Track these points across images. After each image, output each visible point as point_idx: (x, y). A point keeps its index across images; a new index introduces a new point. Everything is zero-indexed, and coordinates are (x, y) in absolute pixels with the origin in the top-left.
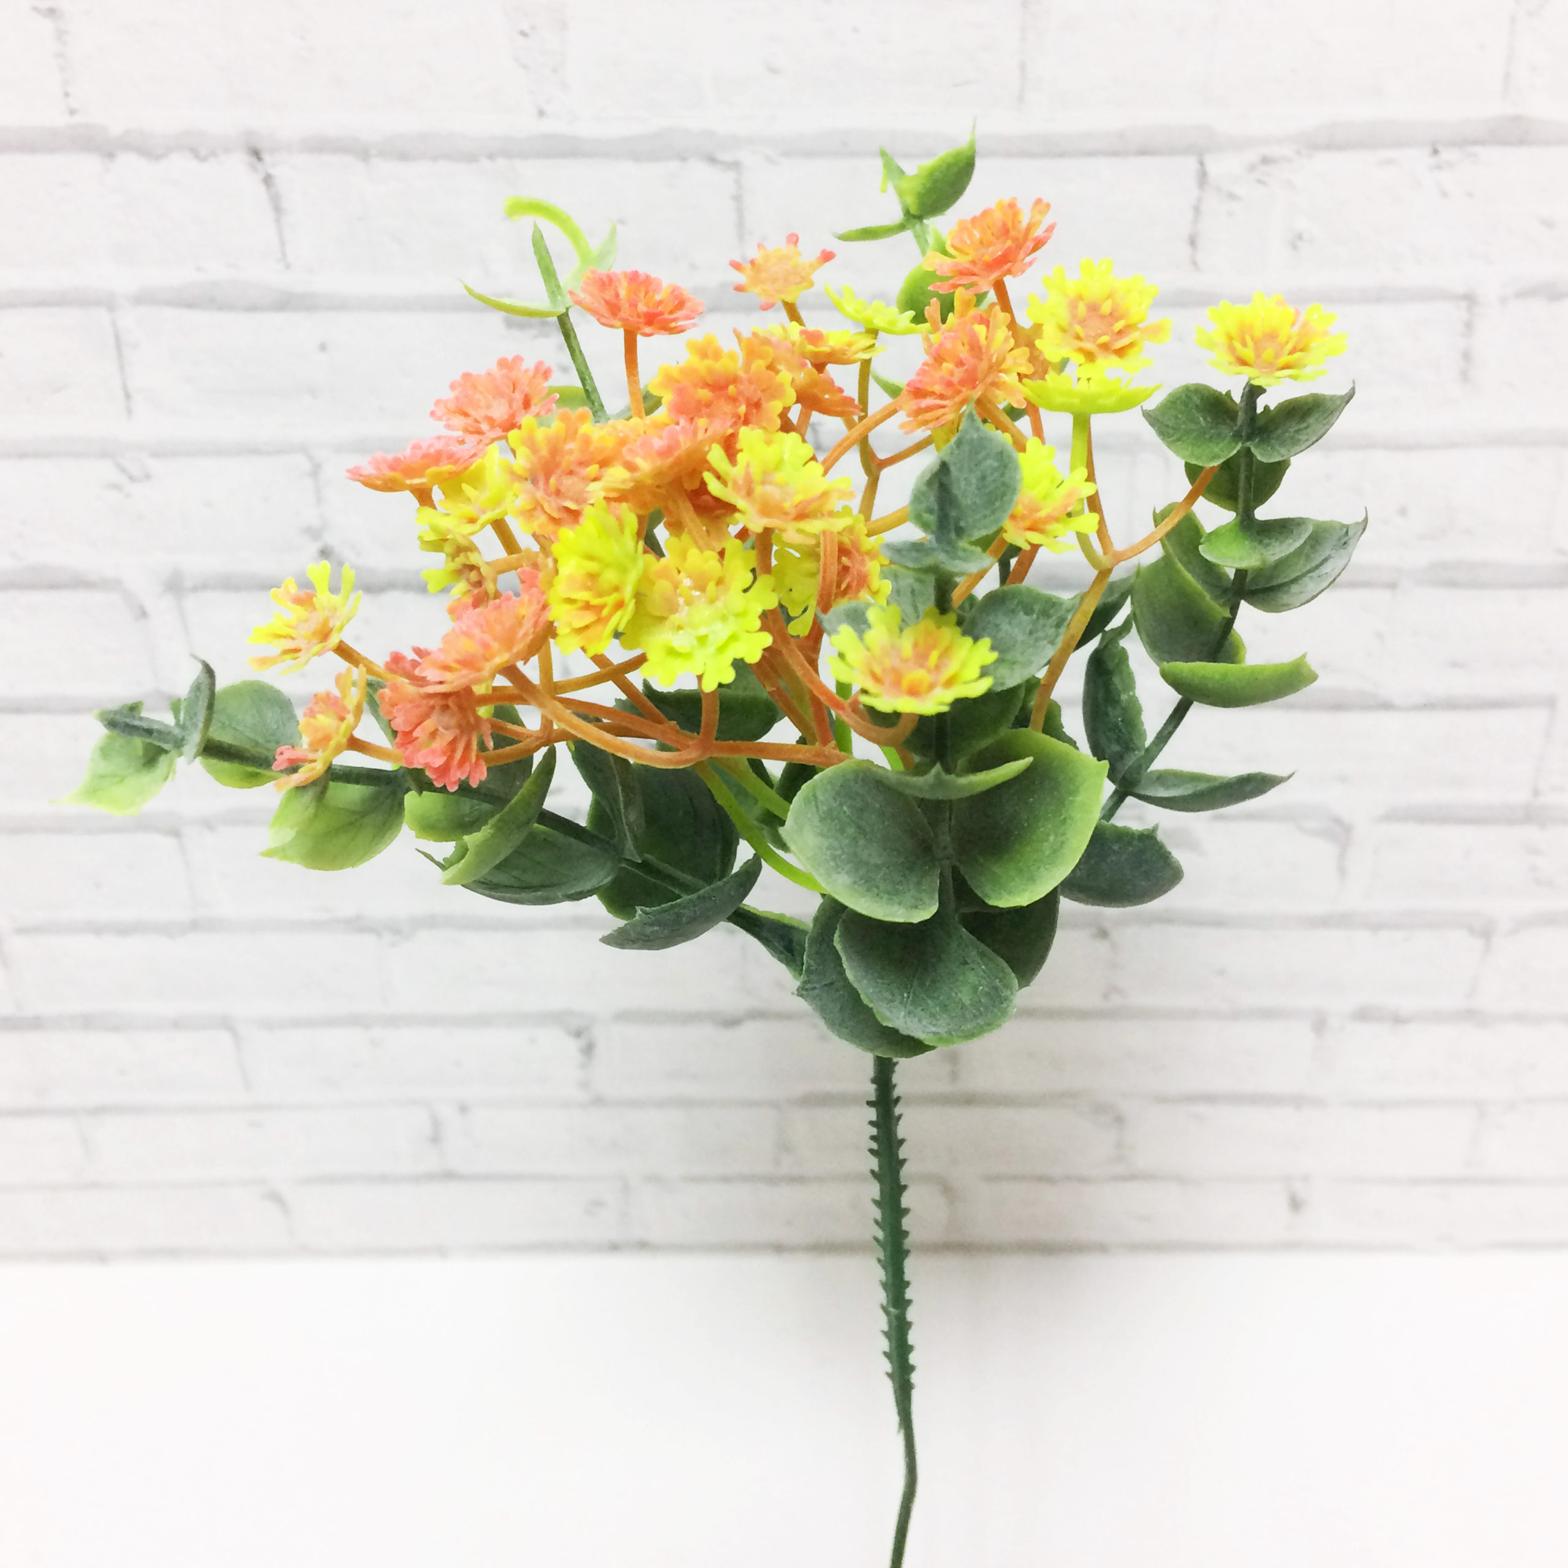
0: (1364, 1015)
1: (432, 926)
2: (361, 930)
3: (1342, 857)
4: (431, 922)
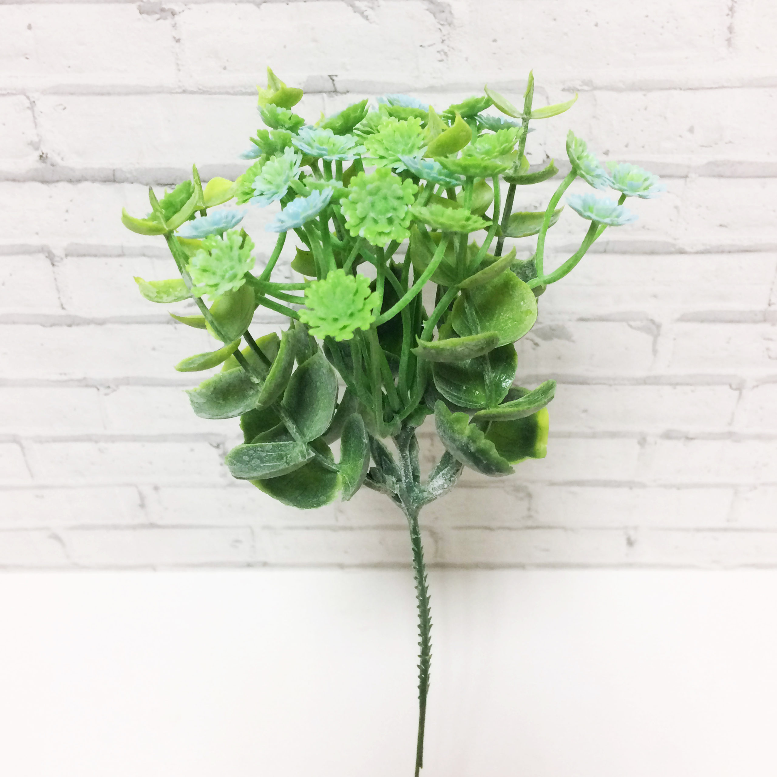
0: (668, 435)
1: (128, 384)
2: (87, 386)
3: (655, 343)
4: (127, 381)
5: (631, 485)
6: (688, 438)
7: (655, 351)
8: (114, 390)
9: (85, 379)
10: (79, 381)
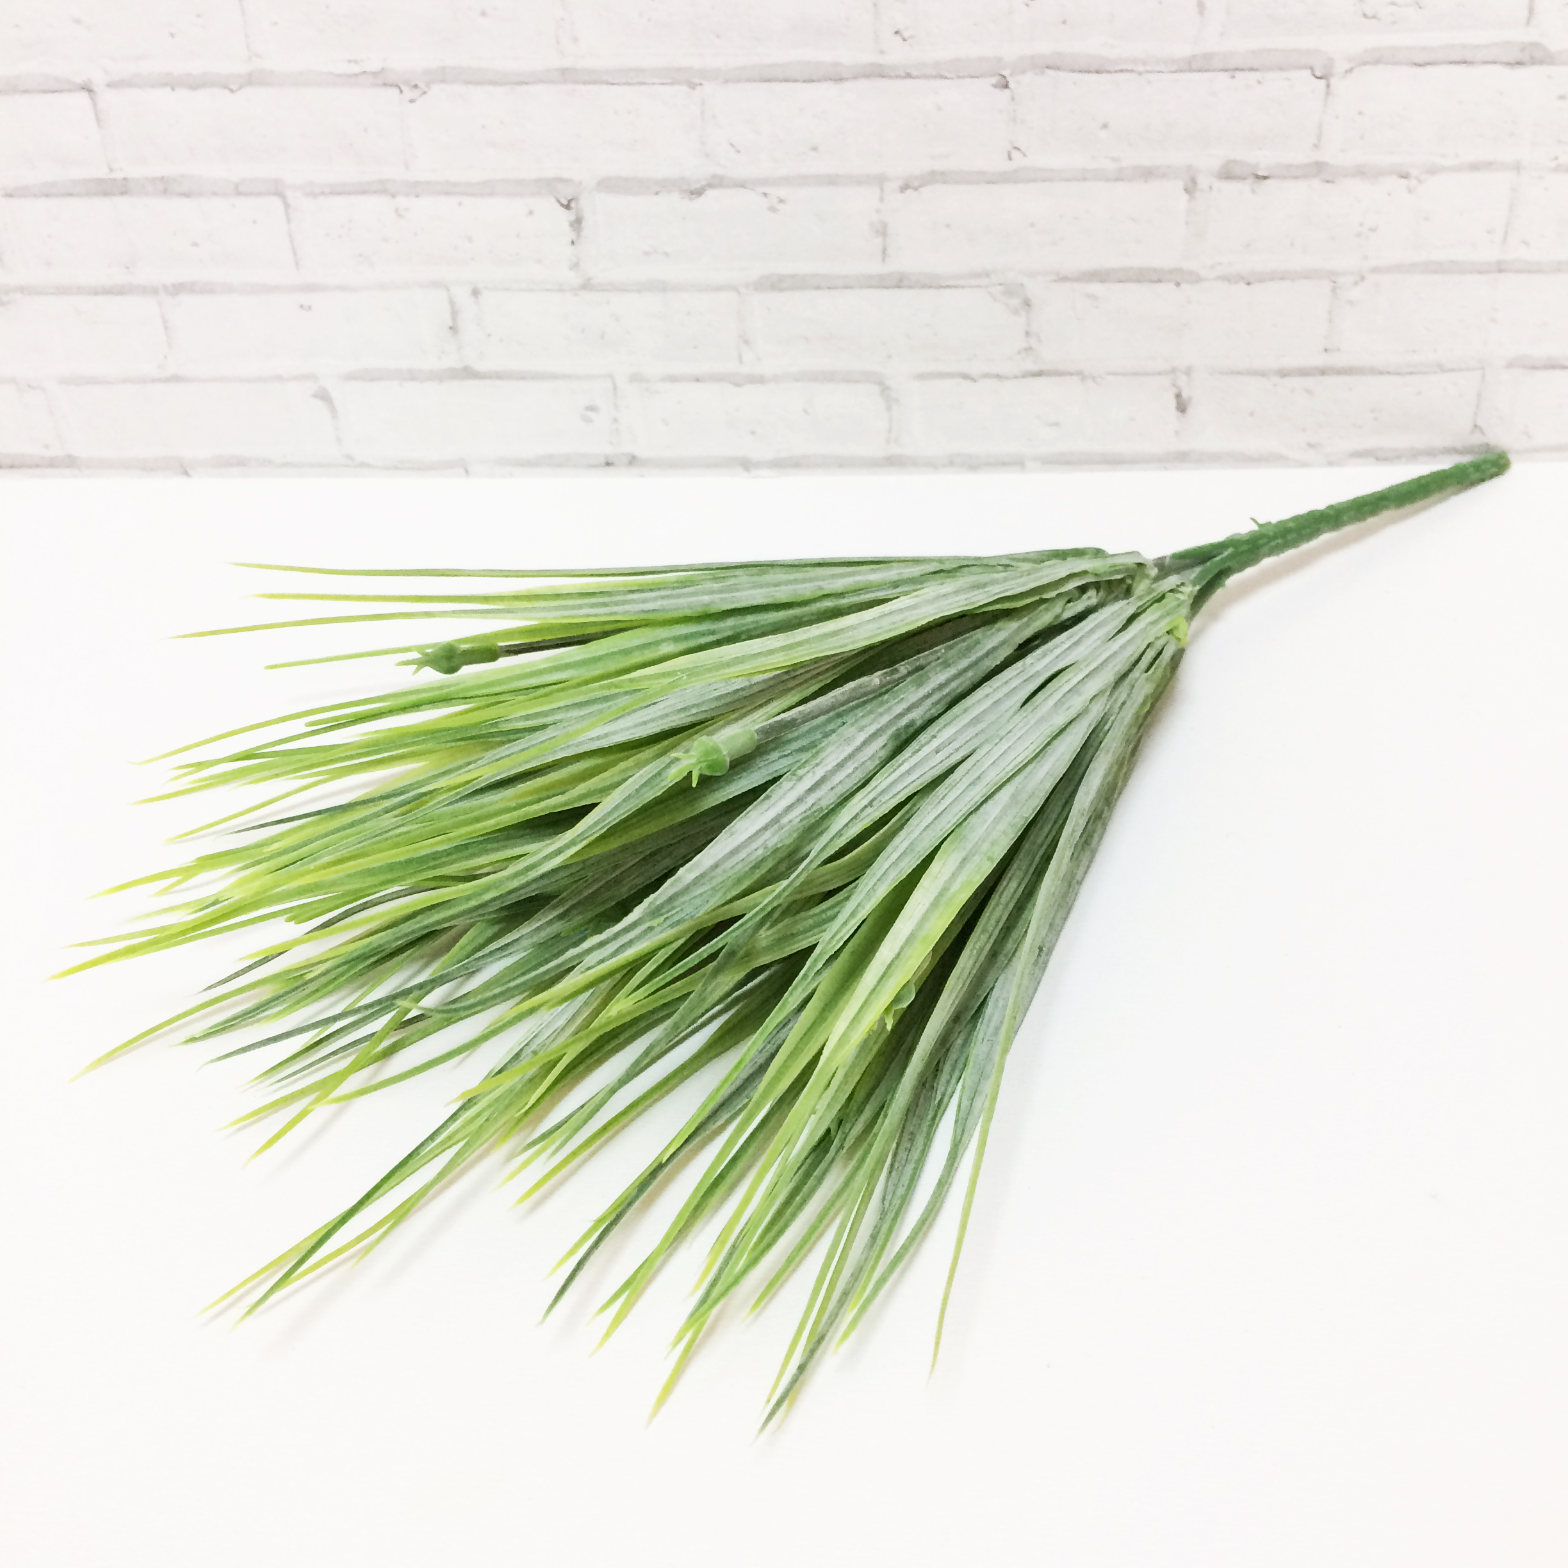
0: (1228, 174)
1: (443, 81)
2: (385, 85)
4: (442, 76)
5: (1178, 277)
6: (1258, 177)
7: (1201, 7)
8: (425, 93)
9: (383, 69)
10: (375, 74)
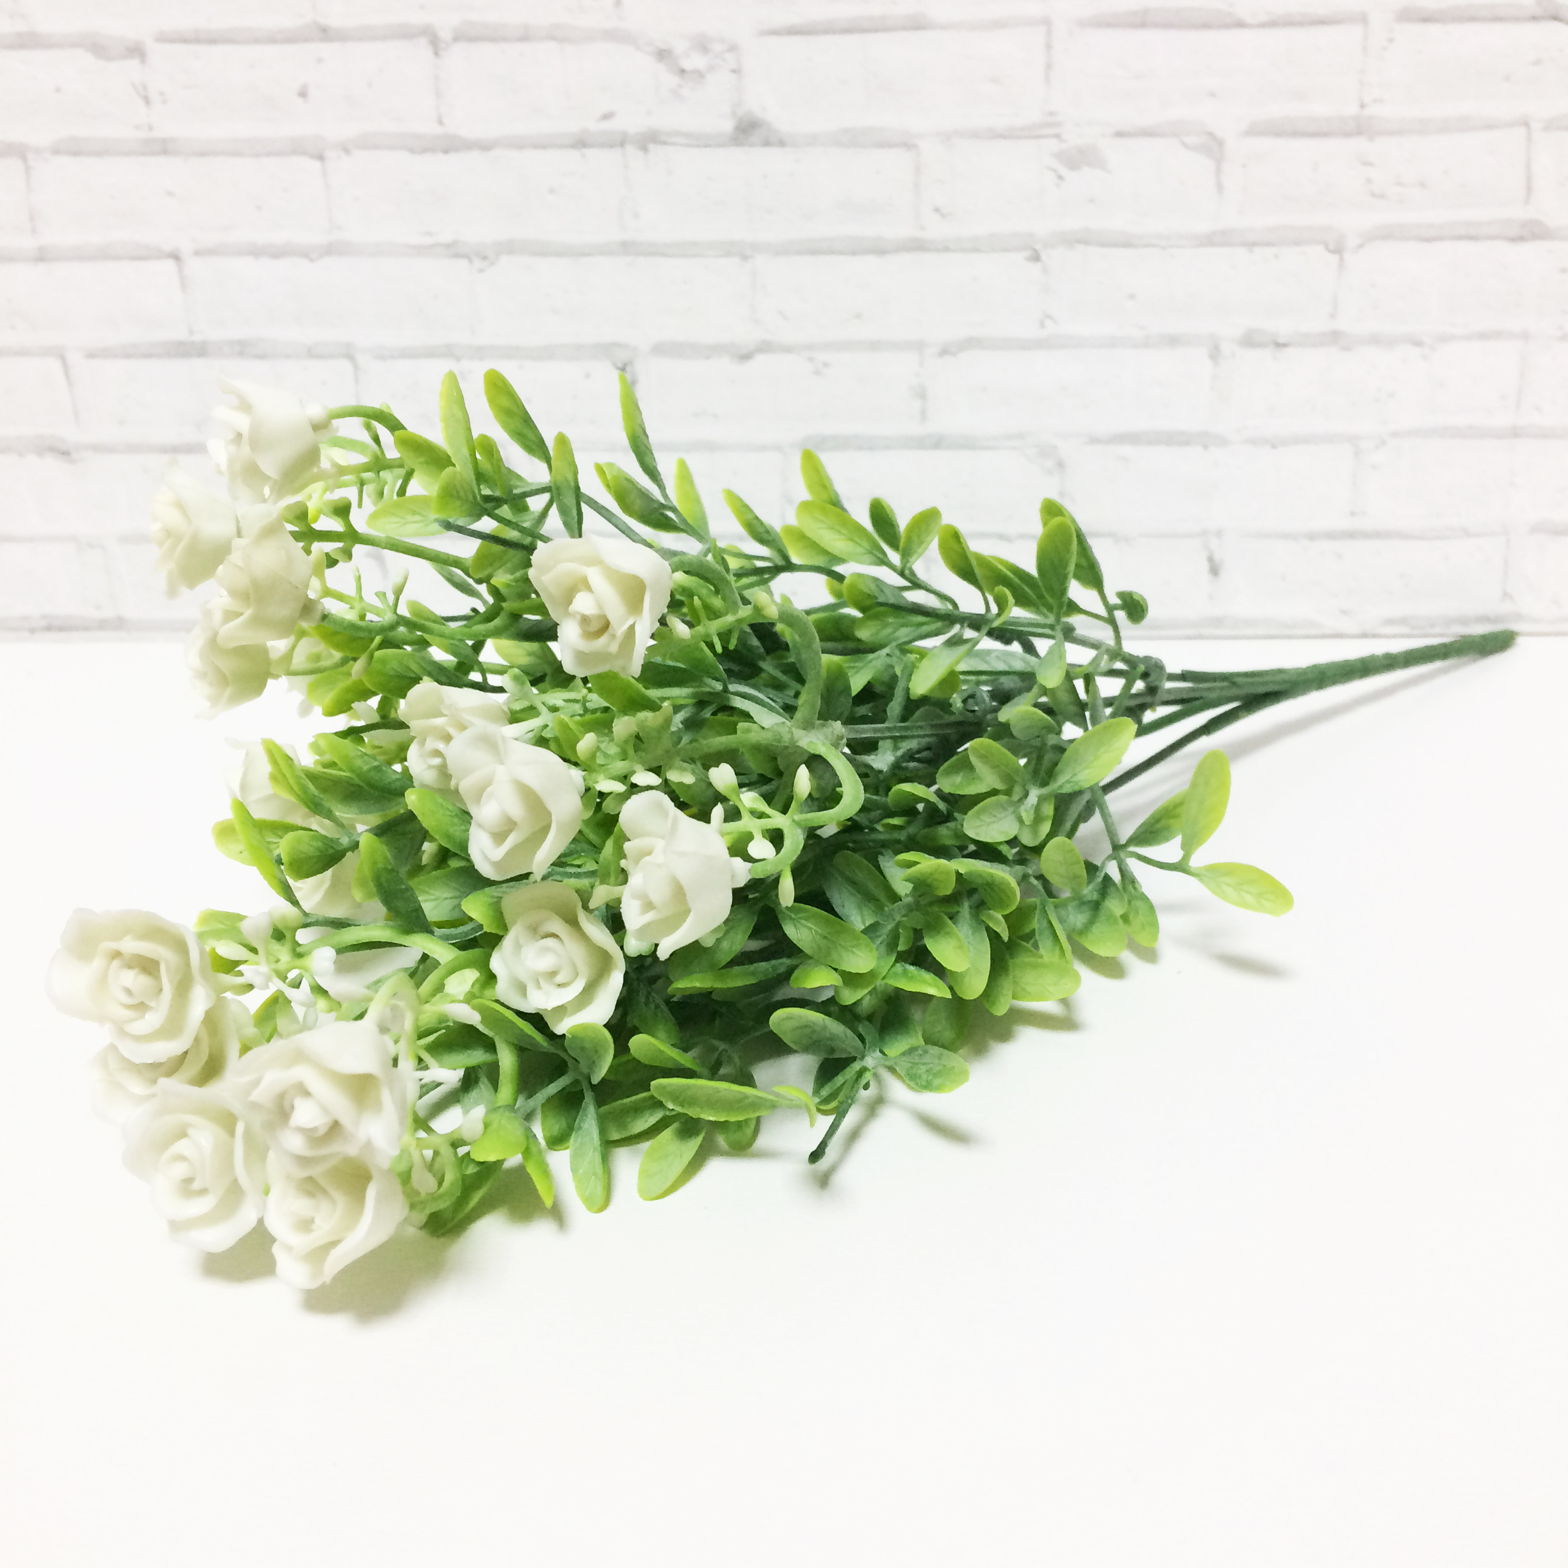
0: (1250, 340)
1: (511, 253)
2: (457, 255)
3: (1218, 171)
4: (510, 248)
5: (1205, 440)
6: (1279, 345)
7: (1220, 187)
8: (492, 264)
9: (455, 241)
10: (448, 246)
